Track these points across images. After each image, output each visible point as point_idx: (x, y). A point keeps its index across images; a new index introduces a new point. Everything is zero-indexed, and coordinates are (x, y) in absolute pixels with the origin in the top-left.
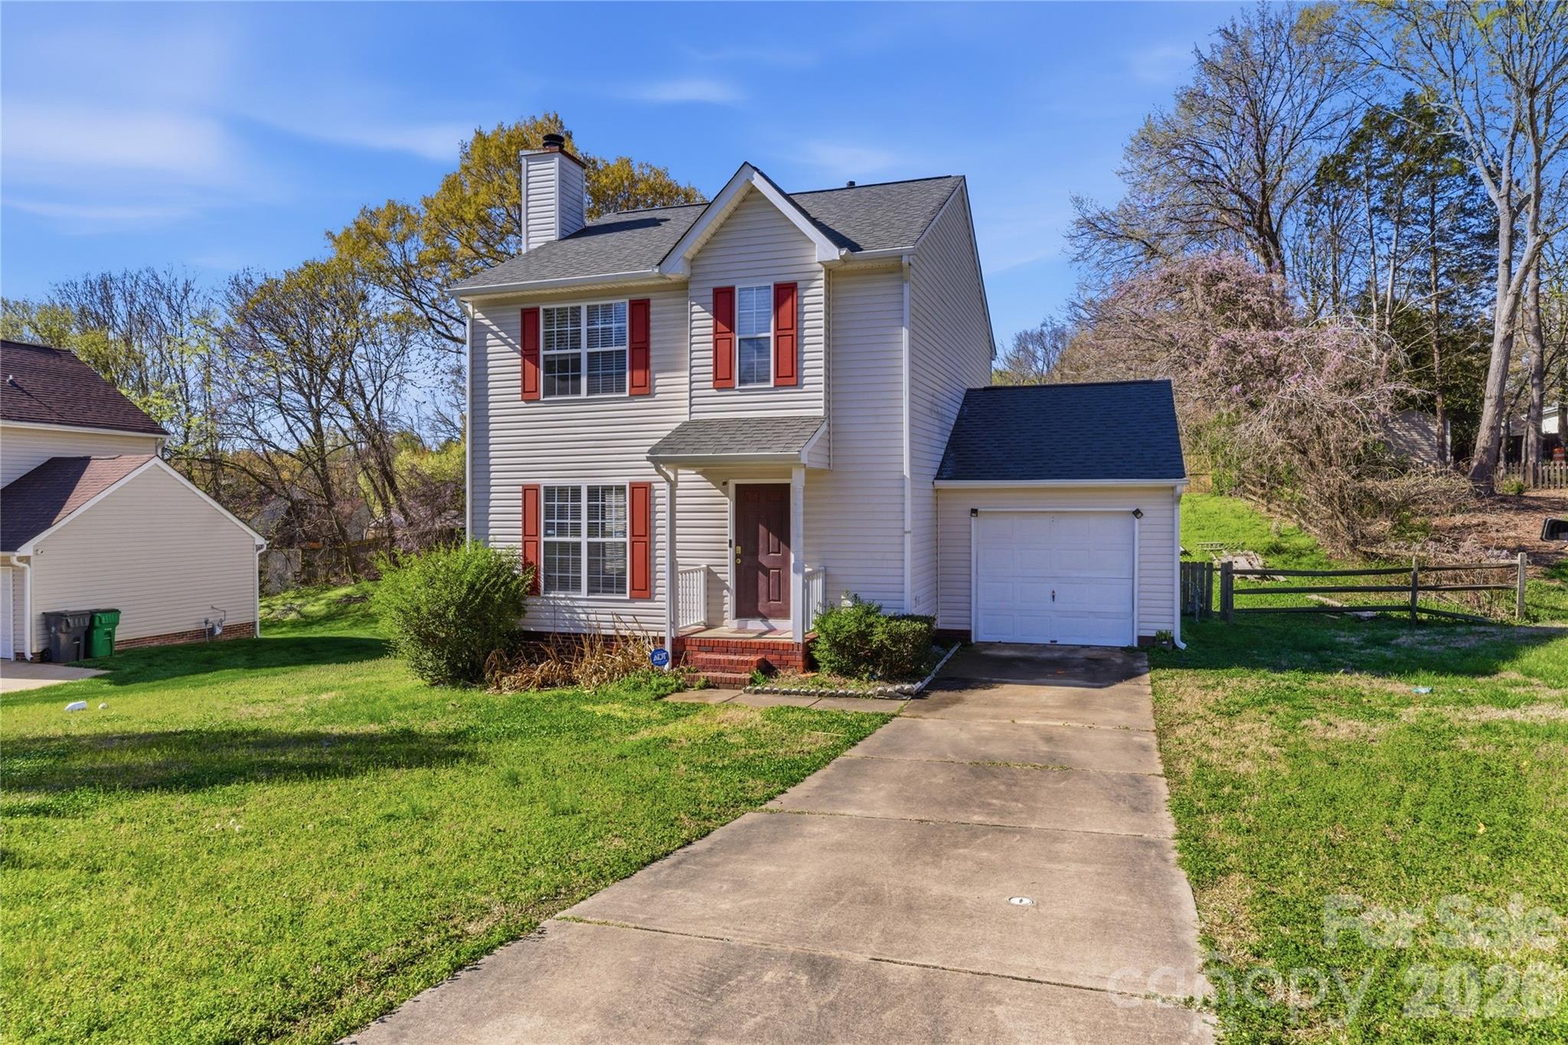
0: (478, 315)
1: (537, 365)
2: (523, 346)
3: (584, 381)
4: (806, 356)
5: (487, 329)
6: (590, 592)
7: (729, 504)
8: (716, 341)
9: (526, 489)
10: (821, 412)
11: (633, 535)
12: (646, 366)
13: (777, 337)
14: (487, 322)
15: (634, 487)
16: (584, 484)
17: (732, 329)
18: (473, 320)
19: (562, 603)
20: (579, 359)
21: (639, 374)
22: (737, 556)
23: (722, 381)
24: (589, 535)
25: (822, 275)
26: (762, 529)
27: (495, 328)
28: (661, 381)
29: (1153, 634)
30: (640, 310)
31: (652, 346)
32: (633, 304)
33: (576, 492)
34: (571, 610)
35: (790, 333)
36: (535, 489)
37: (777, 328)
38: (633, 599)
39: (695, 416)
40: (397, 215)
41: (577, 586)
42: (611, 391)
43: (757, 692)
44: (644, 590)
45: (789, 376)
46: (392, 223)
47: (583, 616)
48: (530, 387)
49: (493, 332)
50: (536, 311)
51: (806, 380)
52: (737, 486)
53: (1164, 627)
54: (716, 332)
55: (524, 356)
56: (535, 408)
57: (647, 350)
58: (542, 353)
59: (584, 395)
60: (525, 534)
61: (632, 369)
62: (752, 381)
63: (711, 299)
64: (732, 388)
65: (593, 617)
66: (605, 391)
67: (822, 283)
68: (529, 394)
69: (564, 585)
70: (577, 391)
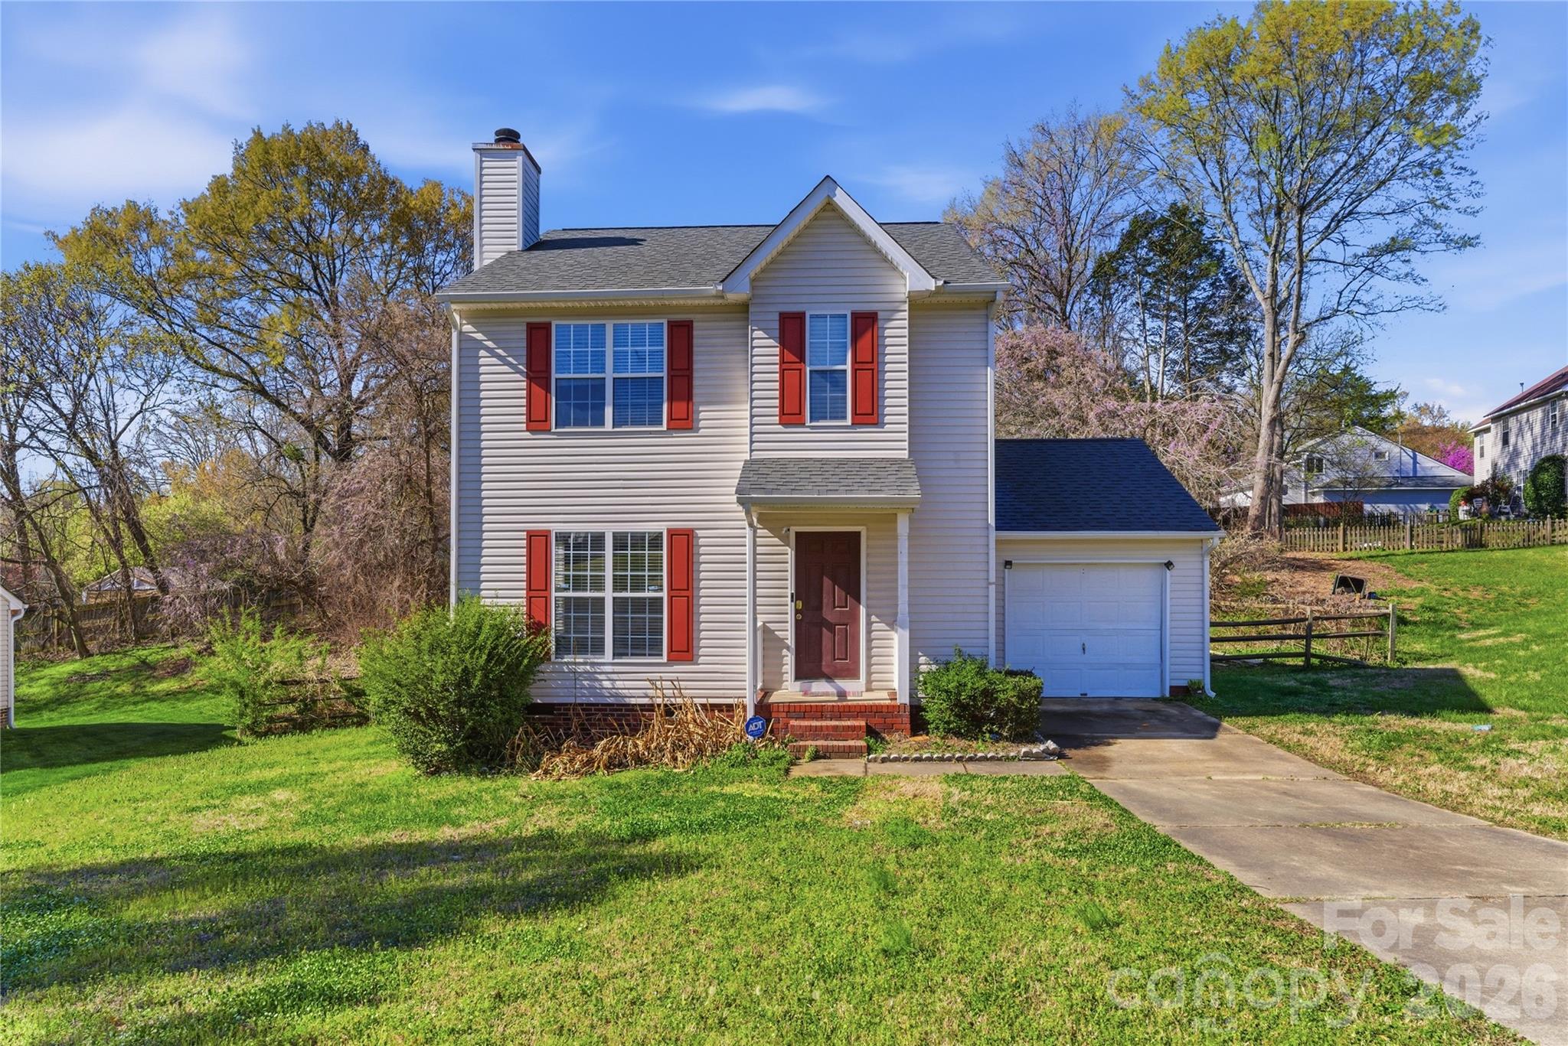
0: (467, 328)
1: (548, 390)
2: (529, 366)
3: (609, 411)
4: (887, 393)
5: (479, 345)
6: (615, 655)
7: (790, 554)
8: (782, 372)
9: (531, 536)
10: (905, 454)
11: (671, 588)
12: (689, 397)
13: (855, 371)
14: (479, 336)
15: (672, 533)
16: (609, 531)
17: (802, 359)
18: (461, 333)
19: (580, 669)
20: (604, 385)
21: (680, 407)
22: (797, 612)
23: (790, 416)
24: (615, 590)
25: (906, 307)
26: (827, 582)
27: (490, 344)
28: (705, 414)
29: (1184, 683)
30: (681, 334)
31: (695, 375)
32: (672, 325)
33: (598, 540)
34: (591, 676)
35: (869, 368)
36: (546, 535)
37: (855, 361)
38: (672, 660)
39: (757, 455)
40: (141, 219)
41: (598, 647)
42: (643, 424)
43: (884, 760)
44: (684, 650)
45: (869, 414)
46: (134, 227)
47: (607, 684)
48: (538, 415)
49: (487, 349)
50: (547, 327)
51: (887, 419)
52: (798, 534)
53: (1196, 677)
54: (782, 362)
55: (530, 379)
56: (542, 440)
57: (689, 379)
58: (554, 376)
59: (608, 426)
60: (529, 589)
61: (671, 400)
62: (825, 418)
63: (776, 325)
64: (803, 425)
65: (619, 684)
66: (634, 423)
67: (906, 314)
68: (536, 422)
69: (582, 648)
70: (602, 423)
